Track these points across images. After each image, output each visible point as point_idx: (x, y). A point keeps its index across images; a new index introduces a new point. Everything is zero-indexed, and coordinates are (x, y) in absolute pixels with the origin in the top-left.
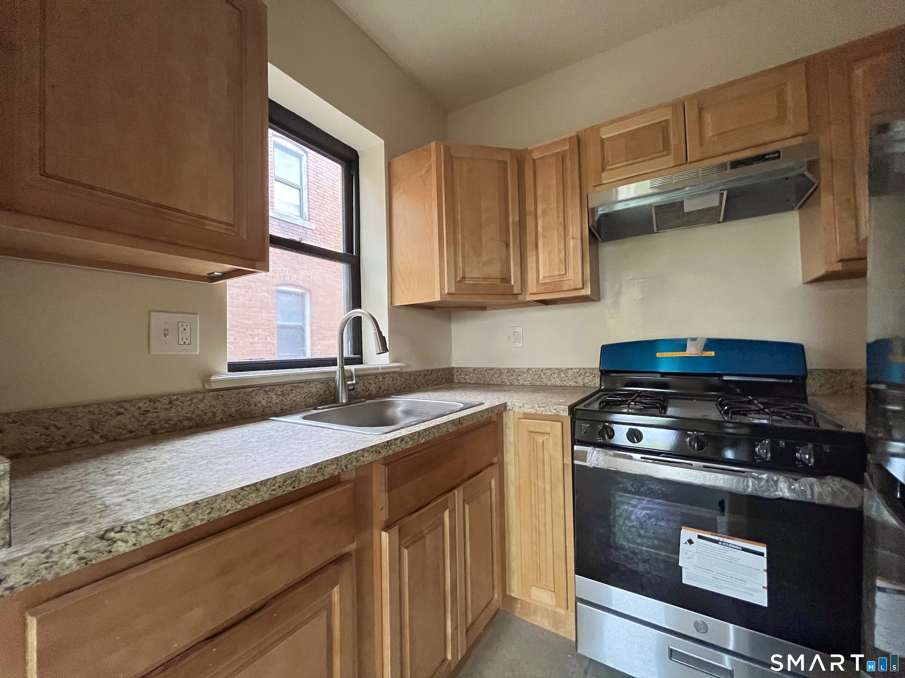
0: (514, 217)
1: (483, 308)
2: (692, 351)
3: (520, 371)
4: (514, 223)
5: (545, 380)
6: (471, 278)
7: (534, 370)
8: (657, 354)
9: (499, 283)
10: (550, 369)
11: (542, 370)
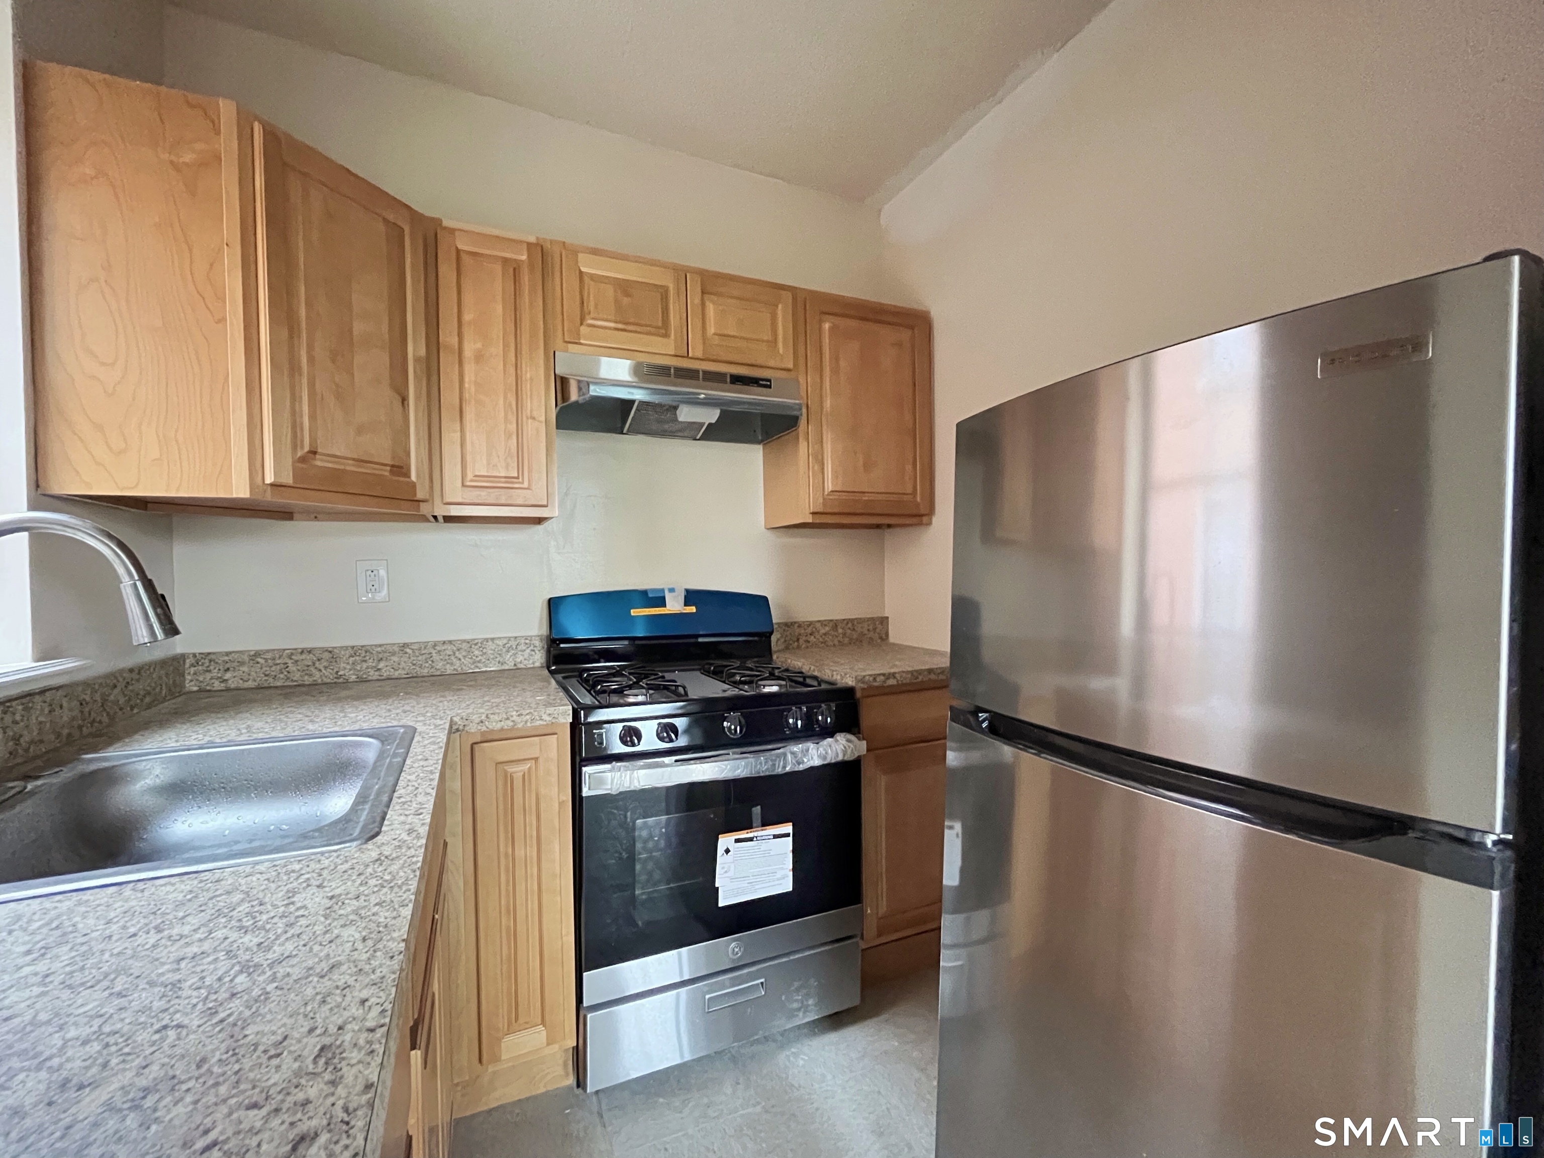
0: (415, 348)
1: (287, 515)
2: (675, 605)
3: (384, 652)
4: (417, 360)
5: (440, 665)
6: (329, 455)
7: (415, 647)
8: (632, 611)
9: (387, 474)
10: (450, 642)
11: (435, 645)
